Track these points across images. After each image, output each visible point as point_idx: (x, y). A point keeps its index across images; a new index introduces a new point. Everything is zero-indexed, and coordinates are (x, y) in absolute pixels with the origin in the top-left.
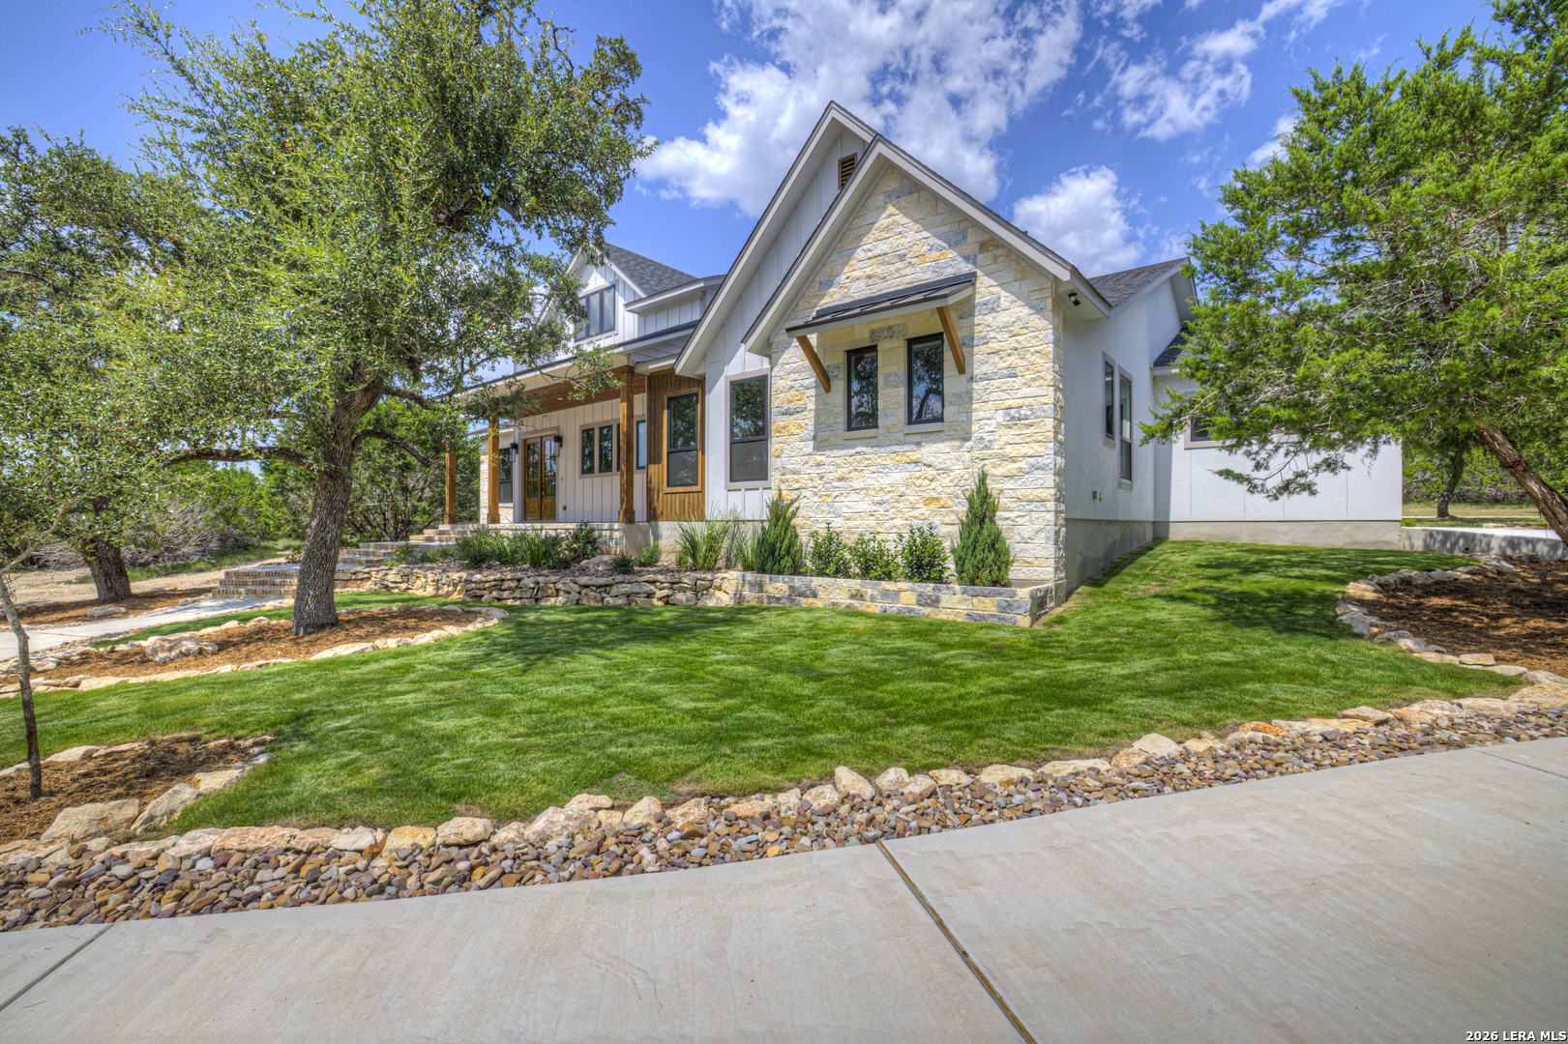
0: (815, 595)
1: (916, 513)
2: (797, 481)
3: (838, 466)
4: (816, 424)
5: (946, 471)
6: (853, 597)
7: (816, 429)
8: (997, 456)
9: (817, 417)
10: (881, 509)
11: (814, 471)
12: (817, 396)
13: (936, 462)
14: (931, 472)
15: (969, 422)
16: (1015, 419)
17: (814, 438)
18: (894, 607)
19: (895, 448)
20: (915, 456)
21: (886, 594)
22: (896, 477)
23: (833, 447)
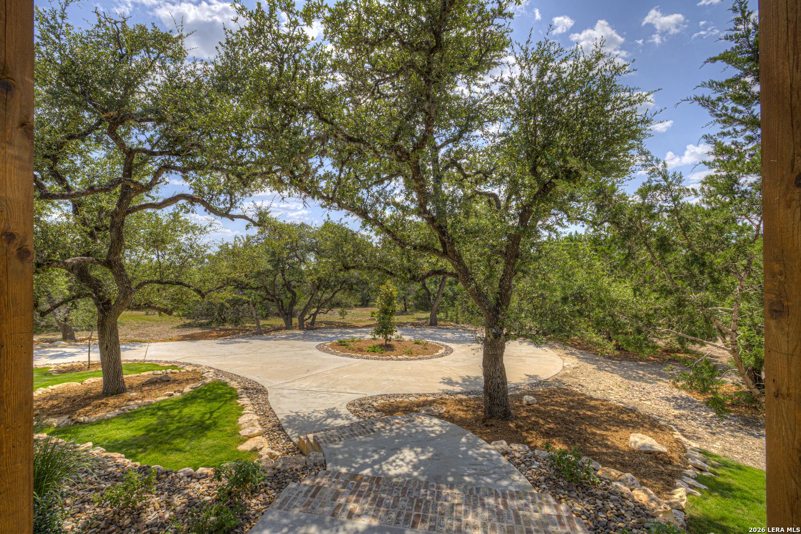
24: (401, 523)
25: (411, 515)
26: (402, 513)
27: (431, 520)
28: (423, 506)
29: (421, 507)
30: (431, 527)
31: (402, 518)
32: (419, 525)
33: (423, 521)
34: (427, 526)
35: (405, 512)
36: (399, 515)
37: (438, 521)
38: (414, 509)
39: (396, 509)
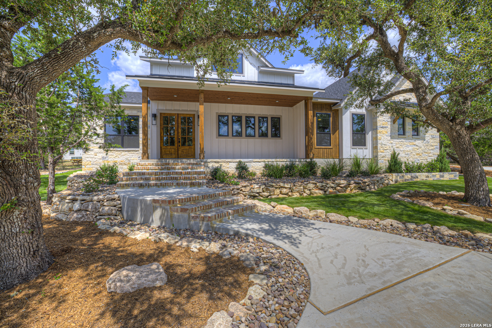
0: (417, 178)
1: (415, 157)
2: (386, 147)
3: (396, 144)
4: (391, 132)
5: (421, 147)
6: (427, 177)
7: (391, 134)
8: (430, 145)
9: (391, 130)
10: (407, 156)
11: (390, 145)
12: (391, 124)
13: (419, 145)
14: (417, 147)
15: (425, 137)
16: (433, 138)
17: (391, 136)
18: (435, 178)
19: (410, 141)
20: (415, 143)
21: (433, 176)
22: (410, 148)
23: (395, 139)
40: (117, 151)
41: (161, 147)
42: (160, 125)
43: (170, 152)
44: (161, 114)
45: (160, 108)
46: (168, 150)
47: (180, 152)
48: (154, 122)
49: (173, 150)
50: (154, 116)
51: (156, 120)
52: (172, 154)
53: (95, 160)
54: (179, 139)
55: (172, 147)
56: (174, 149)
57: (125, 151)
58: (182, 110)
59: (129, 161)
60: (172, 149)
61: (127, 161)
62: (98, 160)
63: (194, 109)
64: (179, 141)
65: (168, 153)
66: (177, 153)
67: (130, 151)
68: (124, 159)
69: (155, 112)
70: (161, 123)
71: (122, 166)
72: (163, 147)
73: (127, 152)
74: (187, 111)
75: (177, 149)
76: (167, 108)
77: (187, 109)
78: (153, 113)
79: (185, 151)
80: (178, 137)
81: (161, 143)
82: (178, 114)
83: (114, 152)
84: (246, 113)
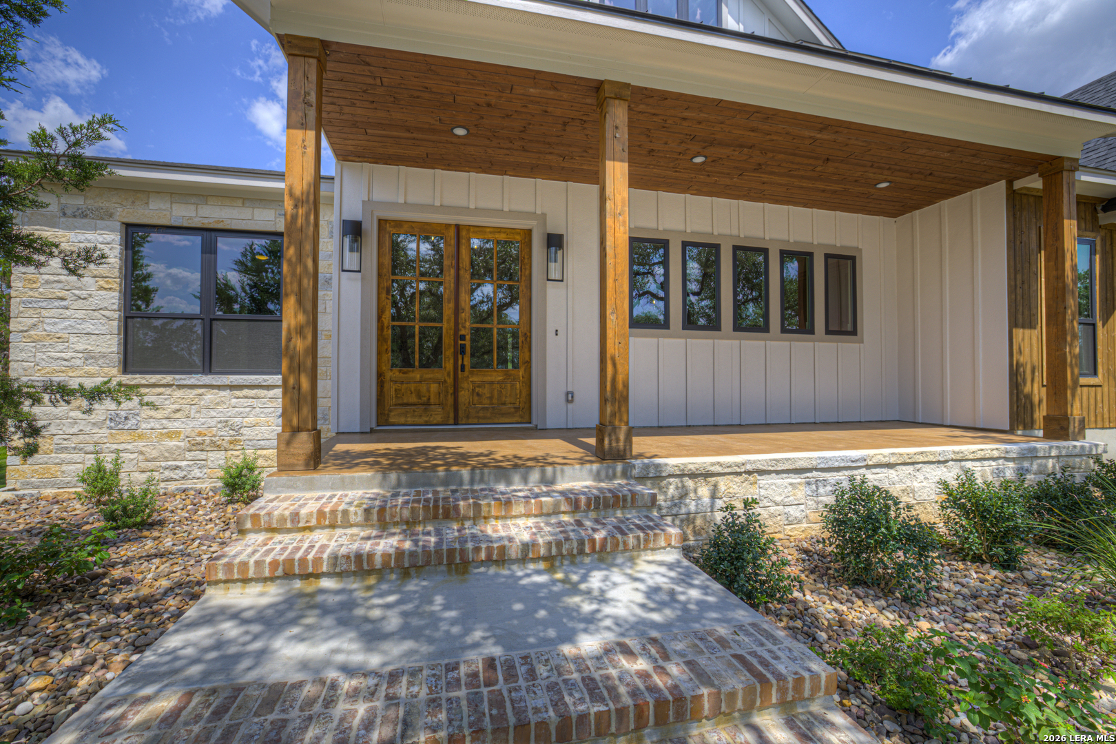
24: (517, 662)
25: (506, 680)
26: (526, 680)
27: (458, 680)
28: (485, 706)
29: (491, 706)
30: (456, 667)
31: (522, 670)
32: (481, 666)
33: (475, 675)
34: (463, 669)
35: (522, 682)
36: (532, 674)
37: (443, 682)
38: (505, 694)
39: (545, 683)
40: (180, 387)
41: (380, 375)
42: (379, 275)
43: (419, 395)
44: (382, 223)
45: (378, 195)
46: (413, 387)
47: (464, 396)
48: (351, 260)
49: (434, 387)
50: (354, 230)
51: (360, 250)
52: (427, 404)
53: (75, 430)
54: (463, 337)
55: (429, 373)
56: (442, 383)
57: (219, 387)
58: (478, 211)
59: (238, 430)
60: (428, 382)
61: (226, 434)
62: (87, 429)
63: (530, 208)
64: (463, 347)
65: (413, 399)
66: (450, 400)
67: (240, 387)
68: (213, 423)
69: (354, 211)
70: (380, 266)
71: (203, 456)
72: (389, 375)
73: (227, 393)
74: (499, 212)
75: (450, 381)
76: (412, 199)
77: (498, 206)
78: (346, 217)
79: (486, 391)
80: (456, 330)
81: (379, 353)
82: (458, 227)
83: (168, 391)
84: (735, 232)
